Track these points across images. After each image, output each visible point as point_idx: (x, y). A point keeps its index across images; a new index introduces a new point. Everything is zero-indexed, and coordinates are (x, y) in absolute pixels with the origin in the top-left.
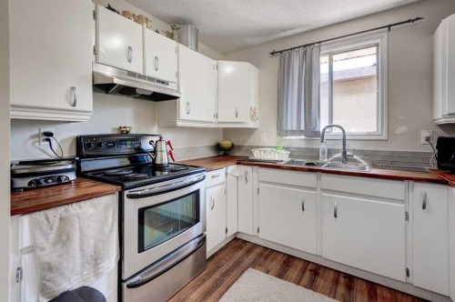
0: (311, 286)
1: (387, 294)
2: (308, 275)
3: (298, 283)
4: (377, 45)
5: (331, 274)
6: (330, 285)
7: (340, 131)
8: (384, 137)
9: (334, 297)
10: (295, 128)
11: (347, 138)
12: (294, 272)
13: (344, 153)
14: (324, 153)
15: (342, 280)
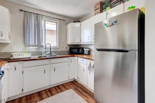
0: (52, 95)
1: (66, 85)
2: (49, 93)
3: (49, 97)
4: (56, 23)
5: (54, 88)
6: (56, 91)
7: (49, 45)
8: (59, 47)
9: (59, 93)
10: (33, 44)
11: (51, 47)
12: (44, 95)
13: (51, 52)
14: (44, 53)
15: (57, 88)
